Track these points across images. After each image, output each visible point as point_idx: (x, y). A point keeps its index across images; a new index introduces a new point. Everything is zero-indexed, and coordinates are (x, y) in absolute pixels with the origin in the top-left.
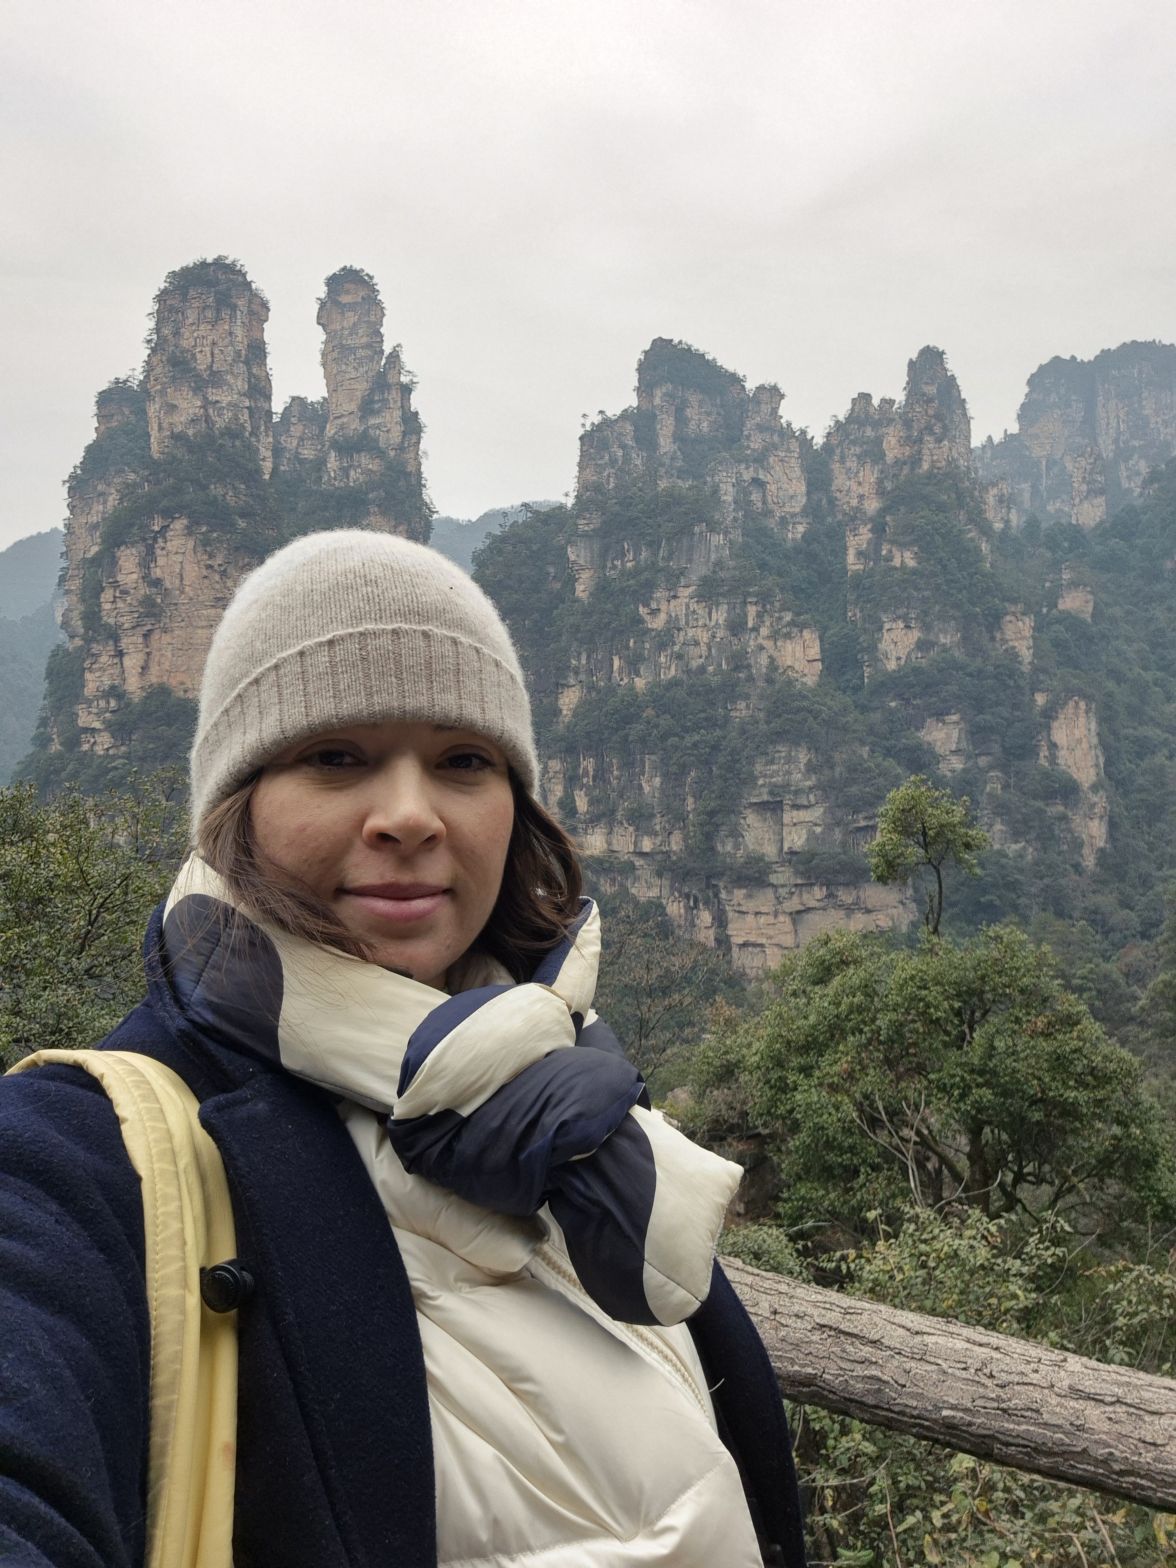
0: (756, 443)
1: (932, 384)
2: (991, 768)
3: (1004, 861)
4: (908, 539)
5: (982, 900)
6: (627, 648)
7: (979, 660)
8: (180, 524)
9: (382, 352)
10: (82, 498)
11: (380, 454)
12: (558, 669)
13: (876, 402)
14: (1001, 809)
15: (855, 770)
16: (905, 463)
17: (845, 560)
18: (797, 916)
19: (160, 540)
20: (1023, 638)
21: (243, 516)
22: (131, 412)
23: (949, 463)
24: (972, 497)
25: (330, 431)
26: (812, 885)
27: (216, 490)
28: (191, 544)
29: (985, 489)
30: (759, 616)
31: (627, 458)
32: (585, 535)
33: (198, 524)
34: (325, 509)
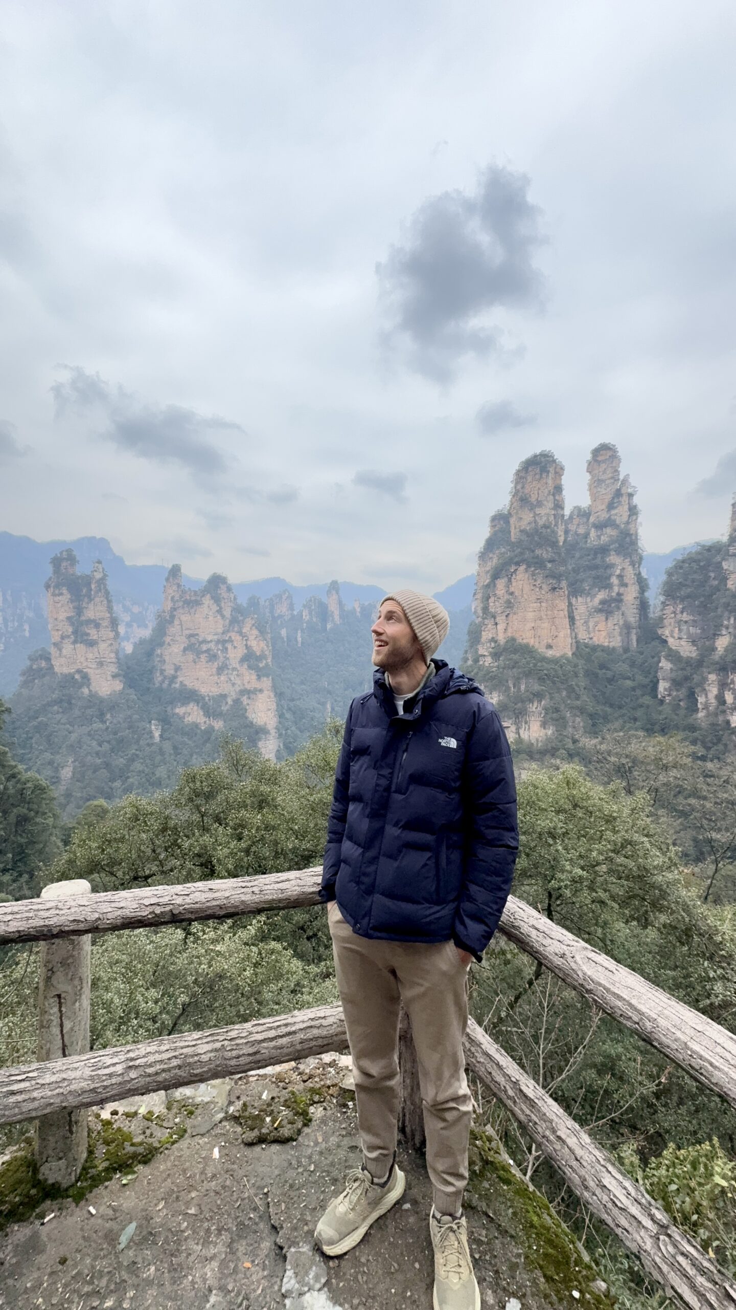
8: (523, 568)
9: (619, 479)
10: (484, 561)
11: (617, 527)
19: (514, 575)
22: (504, 523)
25: (592, 519)
27: (538, 552)
28: (527, 576)
32: (734, 555)
33: (531, 567)
34: (589, 555)
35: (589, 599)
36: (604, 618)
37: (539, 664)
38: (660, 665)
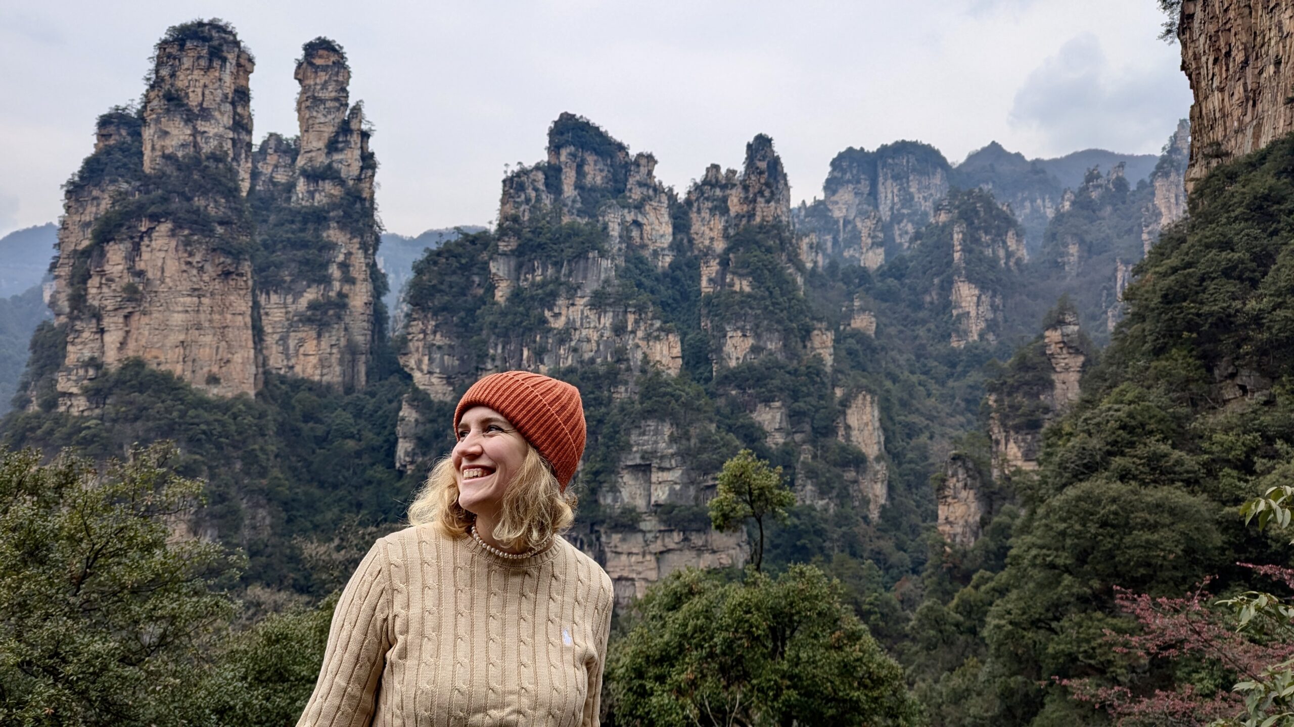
0: (636, 194)
1: (764, 160)
2: (804, 442)
3: (813, 513)
4: (745, 271)
5: (798, 543)
6: (535, 342)
7: (795, 362)
8: (164, 227)
9: (347, 105)
10: (77, 200)
11: (342, 182)
12: (479, 356)
13: (723, 171)
14: (812, 474)
15: (706, 441)
16: (743, 216)
17: (699, 284)
18: (660, 556)
19: (146, 239)
20: (826, 347)
21: (221, 223)
22: (129, 134)
23: (775, 218)
24: (791, 244)
25: (301, 162)
26: (671, 531)
27: (199, 202)
28: (173, 243)
29: (800, 238)
30: (637, 322)
31: (538, 199)
32: (504, 254)
33: (181, 227)
34: (293, 222)
35: (290, 299)
36: (313, 334)
37: (191, 412)
38: (401, 414)
